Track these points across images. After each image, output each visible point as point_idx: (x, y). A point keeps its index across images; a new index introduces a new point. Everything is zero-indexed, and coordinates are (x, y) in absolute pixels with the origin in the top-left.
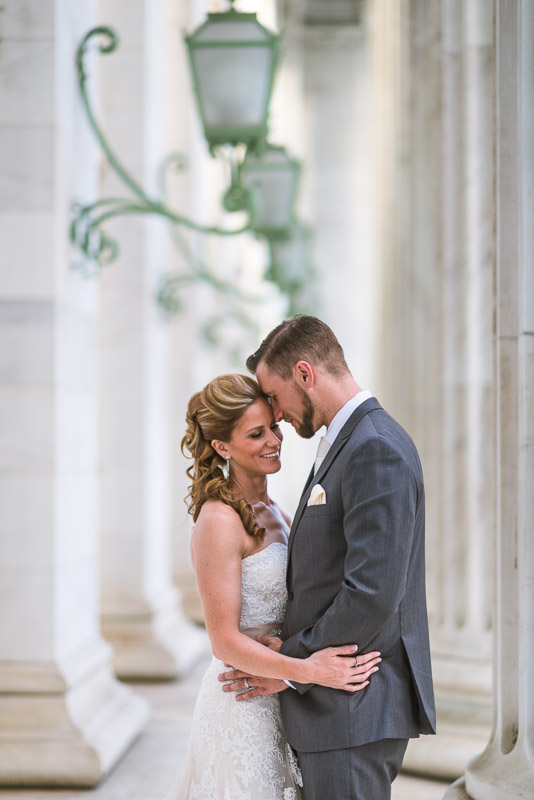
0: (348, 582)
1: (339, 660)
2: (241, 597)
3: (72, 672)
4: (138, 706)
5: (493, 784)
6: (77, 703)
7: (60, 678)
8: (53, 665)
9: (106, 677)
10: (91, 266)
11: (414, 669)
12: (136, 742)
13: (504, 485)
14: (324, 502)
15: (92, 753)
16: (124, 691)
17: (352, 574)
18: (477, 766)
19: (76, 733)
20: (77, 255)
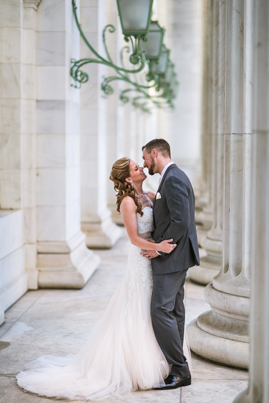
0: (172, 221)
1: (169, 244)
2: (138, 225)
3: (72, 245)
4: (96, 258)
5: (220, 283)
6: (74, 256)
7: (68, 247)
8: (65, 242)
9: (84, 247)
10: (78, 84)
11: (193, 245)
12: (96, 272)
13: (226, 184)
14: (160, 198)
15: (81, 276)
16: (91, 252)
17: (174, 218)
18: (216, 278)
19: (74, 269)
20: (73, 81)
